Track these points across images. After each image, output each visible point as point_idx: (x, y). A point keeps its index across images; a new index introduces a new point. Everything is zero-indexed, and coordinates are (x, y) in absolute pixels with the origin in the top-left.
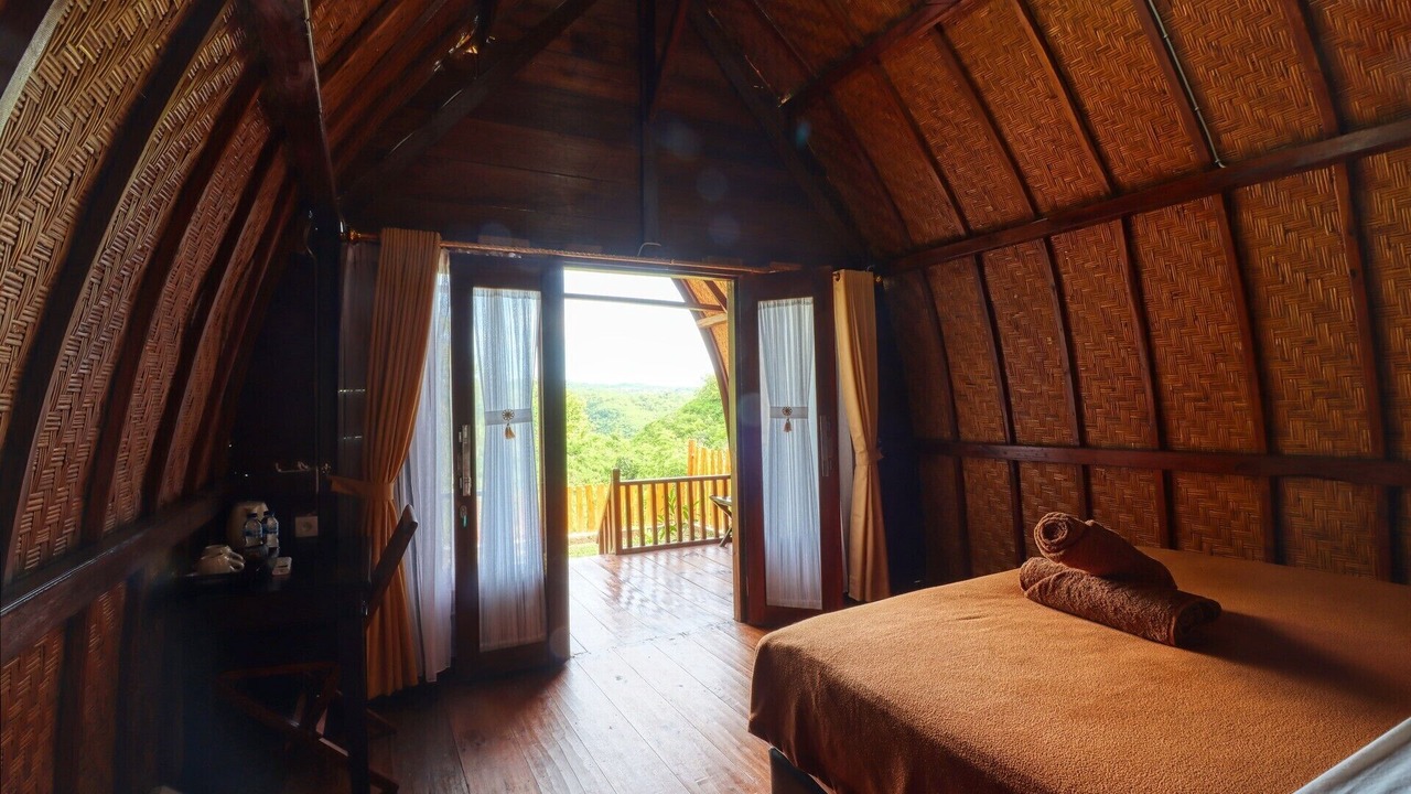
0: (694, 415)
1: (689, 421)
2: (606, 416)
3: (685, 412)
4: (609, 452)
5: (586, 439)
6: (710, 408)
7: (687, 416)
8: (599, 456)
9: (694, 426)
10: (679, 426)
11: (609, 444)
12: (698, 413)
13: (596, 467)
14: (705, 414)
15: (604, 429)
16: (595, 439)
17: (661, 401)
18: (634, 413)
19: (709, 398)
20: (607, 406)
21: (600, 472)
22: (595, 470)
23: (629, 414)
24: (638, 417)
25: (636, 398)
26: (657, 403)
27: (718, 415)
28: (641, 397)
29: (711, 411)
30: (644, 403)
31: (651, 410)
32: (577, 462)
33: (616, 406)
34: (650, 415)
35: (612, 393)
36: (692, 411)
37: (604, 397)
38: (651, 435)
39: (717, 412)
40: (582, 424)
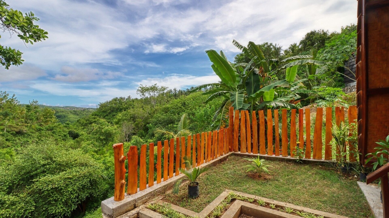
0: (96, 117)
1: (94, 118)
2: (59, 117)
3: (93, 115)
4: (65, 129)
5: (56, 124)
6: (102, 114)
7: (94, 116)
8: (61, 130)
9: (96, 120)
10: (90, 120)
11: (66, 127)
12: (97, 116)
13: (60, 134)
14: (100, 116)
15: (62, 122)
16: (59, 125)
17: (82, 112)
18: (71, 116)
19: (102, 111)
20: (60, 114)
21: (62, 136)
22: (60, 136)
23: (69, 117)
24: (72, 117)
25: (72, 111)
26: (80, 113)
27: (105, 116)
28: (74, 111)
29: (102, 115)
30: (75, 113)
31: (78, 115)
32: (51, 133)
33: (64, 114)
34: (78, 117)
35: (62, 109)
36: (95, 115)
37: (59, 111)
38: (80, 123)
39: (105, 115)
40: (53, 120)
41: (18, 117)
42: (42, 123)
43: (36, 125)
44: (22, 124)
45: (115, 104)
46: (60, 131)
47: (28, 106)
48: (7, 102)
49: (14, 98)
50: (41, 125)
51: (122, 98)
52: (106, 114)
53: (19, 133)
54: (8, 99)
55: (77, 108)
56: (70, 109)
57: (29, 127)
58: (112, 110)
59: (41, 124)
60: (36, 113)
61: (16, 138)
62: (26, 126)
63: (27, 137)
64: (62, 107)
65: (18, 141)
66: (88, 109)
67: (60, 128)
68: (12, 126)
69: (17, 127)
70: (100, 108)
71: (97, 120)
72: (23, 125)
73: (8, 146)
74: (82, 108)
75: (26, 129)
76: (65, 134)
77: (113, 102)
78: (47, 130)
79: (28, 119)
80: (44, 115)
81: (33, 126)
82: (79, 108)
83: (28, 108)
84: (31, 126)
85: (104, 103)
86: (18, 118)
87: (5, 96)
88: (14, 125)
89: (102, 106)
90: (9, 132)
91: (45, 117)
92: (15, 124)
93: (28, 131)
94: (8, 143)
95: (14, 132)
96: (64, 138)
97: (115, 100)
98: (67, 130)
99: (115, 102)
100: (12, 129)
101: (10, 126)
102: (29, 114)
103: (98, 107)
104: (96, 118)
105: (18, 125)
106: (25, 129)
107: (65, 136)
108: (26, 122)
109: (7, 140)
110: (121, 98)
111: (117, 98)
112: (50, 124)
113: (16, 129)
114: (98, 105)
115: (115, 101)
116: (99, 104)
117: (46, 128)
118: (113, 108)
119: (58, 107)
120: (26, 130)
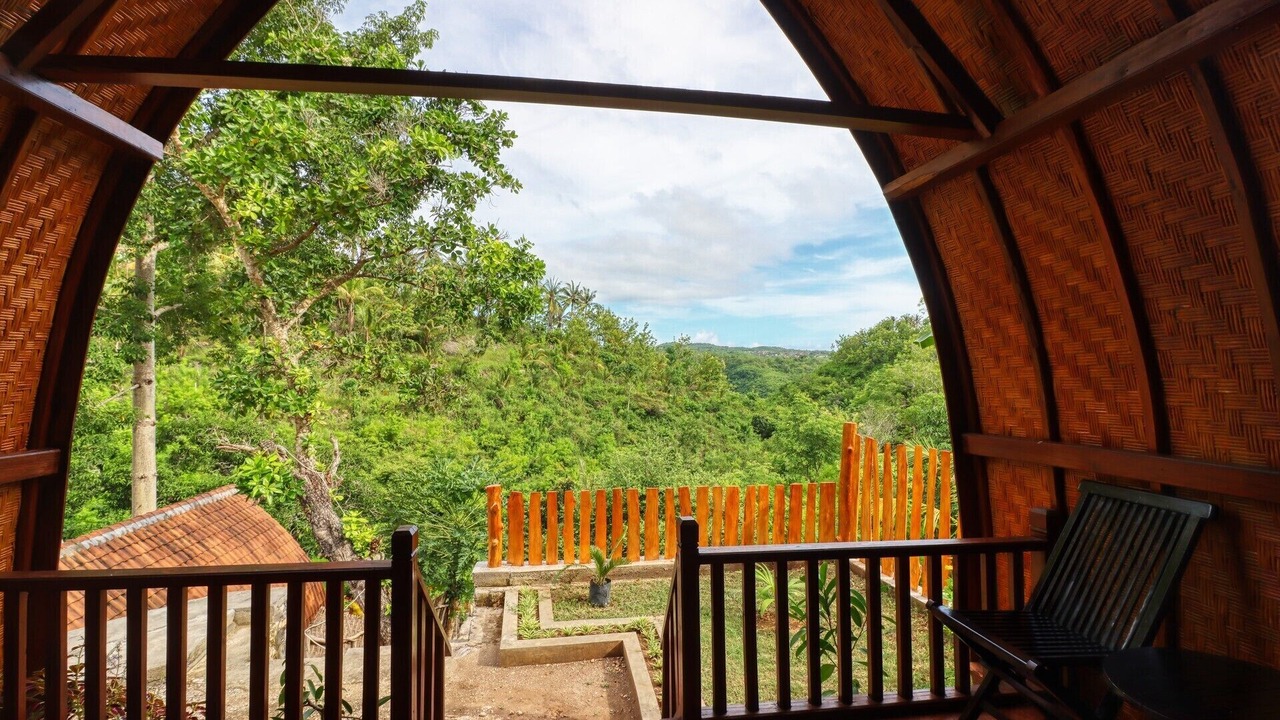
0: (829, 378)
1: (824, 383)
2: (744, 377)
3: (820, 374)
4: (746, 411)
5: (725, 397)
6: (846, 371)
7: (822, 378)
8: (736, 414)
10: (813, 388)
11: (747, 404)
12: (833, 376)
13: (732, 424)
14: (841, 377)
15: (743, 389)
16: (734, 398)
17: (797, 363)
18: (770, 374)
19: (845, 361)
20: (745, 367)
21: (737, 429)
22: (732, 427)
23: (765, 375)
24: (774, 378)
25: (773, 360)
26: (792, 366)
27: (854, 378)
28: (777, 360)
29: (846, 374)
30: (780, 365)
31: (786, 371)
32: (715, 419)
33: (754, 367)
34: (785, 376)
35: (750, 356)
36: (827, 374)
37: (743, 359)
38: (786, 395)
39: (853, 375)
40: (721, 384)
41: (654, 375)
42: (698, 393)
43: (685, 398)
44: (659, 393)
45: (887, 339)
46: (733, 416)
47: (670, 351)
48: (636, 340)
49: (647, 331)
50: (694, 397)
51: (911, 319)
52: (857, 371)
53: (652, 414)
54: (637, 334)
55: (784, 351)
56: (769, 354)
57: (671, 400)
58: (875, 358)
59: (695, 395)
60: (685, 367)
61: (647, 426)
62: (667, 399)
63: (666, 425)
64: (750, 350)
65: (649, 432)
66: (812, 353)
67: (735, 407)
68: (640, 397)
69: (649, 398)
70: (840, 351)
71: (832, 388)
72: (659, 396)
73: (632, 442)
74: (799, 351)
75: (665, 404)
76: (745, 423)
77: (879, 333)
78: (707, 410)
79: (670, 379)
80: (701, 373)
81: (678, 398)
82: (790, 350)
83: (671, 355)
84: (674, 398)
85: (852, 335)
86: (653, 378)
87: (632, 328)
88: (644, 395)
89: (847, 345)
90: (634, 410)
91: (703, 376)
92: (645, 393)
93: (668, 411)
94: (632, 435)
95: (643, 412)
96: (742, 434)
97: (887, 325)
98: (750, 415)
99: (886, 332)
100: (640, 404)
101: (637, 396)
102: (672, 369)
103: (836, 350)
104: (829, 384)
105: (650, 394)
106: (662, 406)
107: (744, 428)
108: (666, 390)
109: (630, 428)
110: (907, 319)
111: (893, 319)
112: (714, 397)
113: (646, 405)
114: (835, 344)
115: (888, 329)
116: (839, 339)
117: (704, 405)
118: (880, 351)
119: (743, 349)
120: (664, 409)
